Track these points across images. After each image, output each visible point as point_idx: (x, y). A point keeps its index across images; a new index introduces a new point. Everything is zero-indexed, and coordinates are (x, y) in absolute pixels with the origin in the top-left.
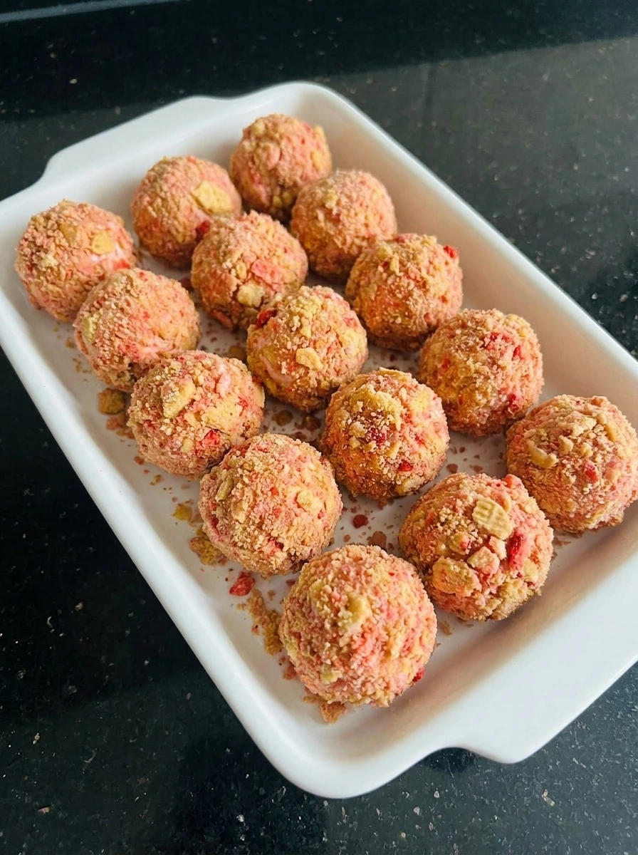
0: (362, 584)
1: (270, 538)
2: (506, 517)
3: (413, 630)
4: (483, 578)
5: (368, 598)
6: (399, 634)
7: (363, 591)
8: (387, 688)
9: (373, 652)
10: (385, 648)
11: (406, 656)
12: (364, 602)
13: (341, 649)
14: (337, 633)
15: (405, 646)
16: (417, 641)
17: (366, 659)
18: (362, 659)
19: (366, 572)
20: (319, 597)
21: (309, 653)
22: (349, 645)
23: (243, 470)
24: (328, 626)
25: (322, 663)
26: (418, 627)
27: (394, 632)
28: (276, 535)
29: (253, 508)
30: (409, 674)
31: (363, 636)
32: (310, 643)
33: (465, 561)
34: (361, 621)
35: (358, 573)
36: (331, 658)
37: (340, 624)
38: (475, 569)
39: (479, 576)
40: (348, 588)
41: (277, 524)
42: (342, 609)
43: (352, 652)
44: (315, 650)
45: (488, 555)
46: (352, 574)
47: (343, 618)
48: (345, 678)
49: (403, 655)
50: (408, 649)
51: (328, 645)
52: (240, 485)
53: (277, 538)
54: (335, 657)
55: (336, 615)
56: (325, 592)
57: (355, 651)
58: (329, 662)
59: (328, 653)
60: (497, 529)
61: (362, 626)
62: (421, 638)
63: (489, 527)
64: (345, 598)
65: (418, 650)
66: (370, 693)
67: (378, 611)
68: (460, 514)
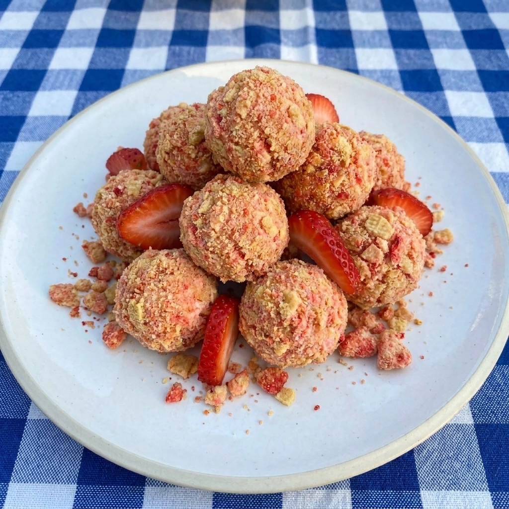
0: (292, 283)
1: (237, 248)
2: (389, 225)
3: (332, 307)
4: (372, 266)
5: (298, 291)
6: (323, 312)
7: (294, 288)
8: (321, 350)
9: (308, 327)
10: (316, 322)
11: (330, 326)
12: (295, 294)
13: (285, 328)
14: (281, 318)
15: (329, 319)
16: (336, 314)
17: (304, 332)
18: (301, 333)
19: (292, 275)
20: (263, 297)
21: (263, 336)
22: (291, 325)
23: (223, 192)
24: (273, 315)
25: (274, 342)
26: (335, 304)
27: (319, 311)
28: (241, 246)
29: (227, 222)
30: (335, 339)
31: (299, 317)
32: (262, 329)
33: (359, 256)
34: (296, 307)
35: (287, 277)
36: (279, 337)
37: (281, 312)
38: (366, 261)
39: (368, 265)
40: (282, 288)
41: (244, 237)
42: (282, 303)
43: (293, 329)
44: (267, 334)
45: (375, 250)
46: (283, 277)
47: (283, 308)
48: (292, 348)
49: (329, 325)
50: (331, 321)
51: (276, 328)
52: (219, 203)
53: (242, 248)
54: (282, 336)
55: (278, 307)
56: (266, 293)
57: (296, 328)
58: (278, 339)
59: (277, 333)
60: (382, 232)
61: (297, 310)
62: (338, 313)
63: (376, 232)
64: (281, 294)
65: (338, 321)
66: (311, 355)
67: (306, 299)
68: (357, 225)
